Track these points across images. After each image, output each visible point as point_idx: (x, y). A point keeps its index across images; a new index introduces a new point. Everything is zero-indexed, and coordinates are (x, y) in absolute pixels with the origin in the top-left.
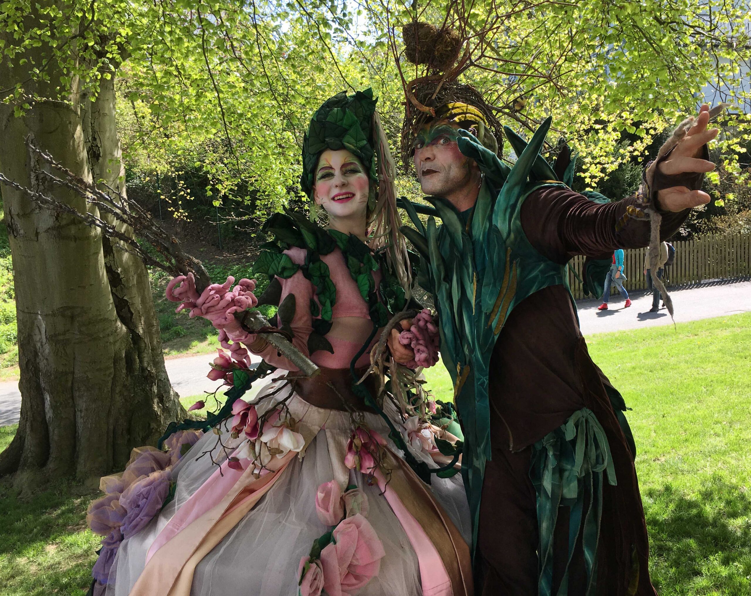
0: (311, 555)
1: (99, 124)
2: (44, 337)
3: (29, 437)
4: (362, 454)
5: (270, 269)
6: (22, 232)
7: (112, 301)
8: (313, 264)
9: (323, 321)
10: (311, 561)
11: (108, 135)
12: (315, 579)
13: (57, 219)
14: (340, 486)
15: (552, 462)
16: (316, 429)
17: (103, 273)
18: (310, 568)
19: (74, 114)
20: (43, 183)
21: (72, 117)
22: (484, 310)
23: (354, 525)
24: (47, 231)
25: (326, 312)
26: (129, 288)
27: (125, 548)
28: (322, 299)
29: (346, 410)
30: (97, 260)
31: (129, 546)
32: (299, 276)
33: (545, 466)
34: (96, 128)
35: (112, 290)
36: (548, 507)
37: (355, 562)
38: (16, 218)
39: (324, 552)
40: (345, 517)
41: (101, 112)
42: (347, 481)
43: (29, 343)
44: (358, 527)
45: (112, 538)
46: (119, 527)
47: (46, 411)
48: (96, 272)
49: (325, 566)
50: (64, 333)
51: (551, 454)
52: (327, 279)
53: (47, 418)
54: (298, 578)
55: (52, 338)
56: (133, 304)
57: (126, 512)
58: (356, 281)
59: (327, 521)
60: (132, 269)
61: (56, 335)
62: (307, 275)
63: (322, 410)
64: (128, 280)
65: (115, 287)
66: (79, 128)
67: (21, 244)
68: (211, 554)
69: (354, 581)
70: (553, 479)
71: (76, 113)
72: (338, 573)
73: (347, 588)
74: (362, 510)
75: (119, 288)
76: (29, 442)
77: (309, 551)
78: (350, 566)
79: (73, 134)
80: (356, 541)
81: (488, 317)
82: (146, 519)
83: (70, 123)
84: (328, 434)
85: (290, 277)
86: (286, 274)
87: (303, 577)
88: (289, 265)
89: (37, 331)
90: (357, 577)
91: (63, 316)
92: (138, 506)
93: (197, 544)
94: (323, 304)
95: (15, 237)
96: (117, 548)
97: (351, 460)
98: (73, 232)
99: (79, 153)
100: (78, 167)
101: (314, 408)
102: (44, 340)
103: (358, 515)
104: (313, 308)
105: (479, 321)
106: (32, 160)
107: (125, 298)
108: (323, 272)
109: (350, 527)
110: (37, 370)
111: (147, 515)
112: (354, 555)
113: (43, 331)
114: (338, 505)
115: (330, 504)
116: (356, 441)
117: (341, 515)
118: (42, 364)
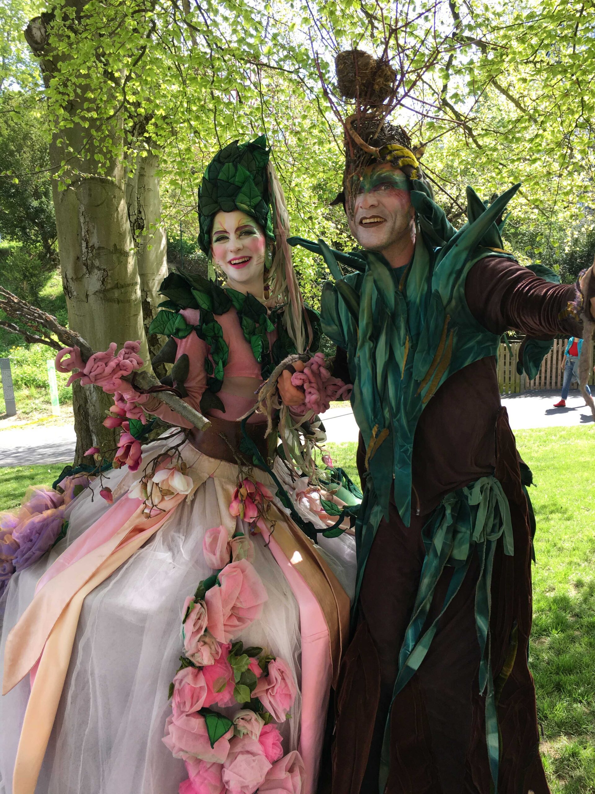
0: (197, 595)
1: (145, 198)
4: (247, 502)
5: (166, 330)
6: (75, 293)
7: (149, 358)
8: (206, 325)
9: (216, 380)
10: (196, 602)
11: (151, 209)
12: (199, 619)
13: (103, 283)
14: (228, 531)
15: (449, 520)
16: (205, 476)
17: (142, 333)
18: (194, 608)
19: (117, 189)
20: (92, 251)
21: (117, 191)
22: (415, 377)
23: (239, 570)
24: (95, 294)
25: (219, 371)
27: (16, 581)
28: (216, 358)
29: (235, 462)
30: (136, 320)
31: (20, 577)
32: (193, 337)
33: (440, 525)
34: (142, 202)
35: (149, 349)
36: (434, 564)
37: (239, 605)
38: (70, 280)
39: (208, 593)
40: (231, 561)
41: (146, 187)
42: (234, 527)
43: (80, 391)
44: (243, 571)
45: (4, 570)
46: (12, 560)
48: (135, 331)
49: (209, 606)
51: (448, 512)
52: (220, 339)
54: (183, 617)
57: (19, 546)
58: (249, 342)
59: (213, 564)
62: (202, 335)
63: (212, 460)
65: (153, 346)
66: (123, 202)
67: (75, 304)
68: (99, 588)
69: (236, 622)
70: (446, 538)
71: (120, 188)
72: (221, 614)
73: (230, 629)
74: (248, 557)
75: (156, 347)
77: (194, 591)
78: (233, 608)
79: (117, 207)
80: (241, 584)
81: (418, 385)
82: (38, 553)
83: (115, 197)
84: (217, 482)
85: (184, 337)
86: (181, 334)
87: (187, 615)
88: (183, 326)
90: (240, 619)
92: (31, 540)
93: (87, 578)
94: (217, 364)
95: (70, 298)
96: (8, 579)
97: (236, 507)
98: (116, 295)
99: (123, 225)
100: (121, 237)
101: (205, 457)
103: (244, 560)
104: (208, 366)
105: (408, 387)
106: (83, 230)
108: (216, 332)
109: (235, 571)
110: (86, 414)
111: (39, 549)
112: (238, 598)
114: (225, 550)
115: (218, 548)
116: (243, 491)
117: (228, 560)
118: (91, 410)
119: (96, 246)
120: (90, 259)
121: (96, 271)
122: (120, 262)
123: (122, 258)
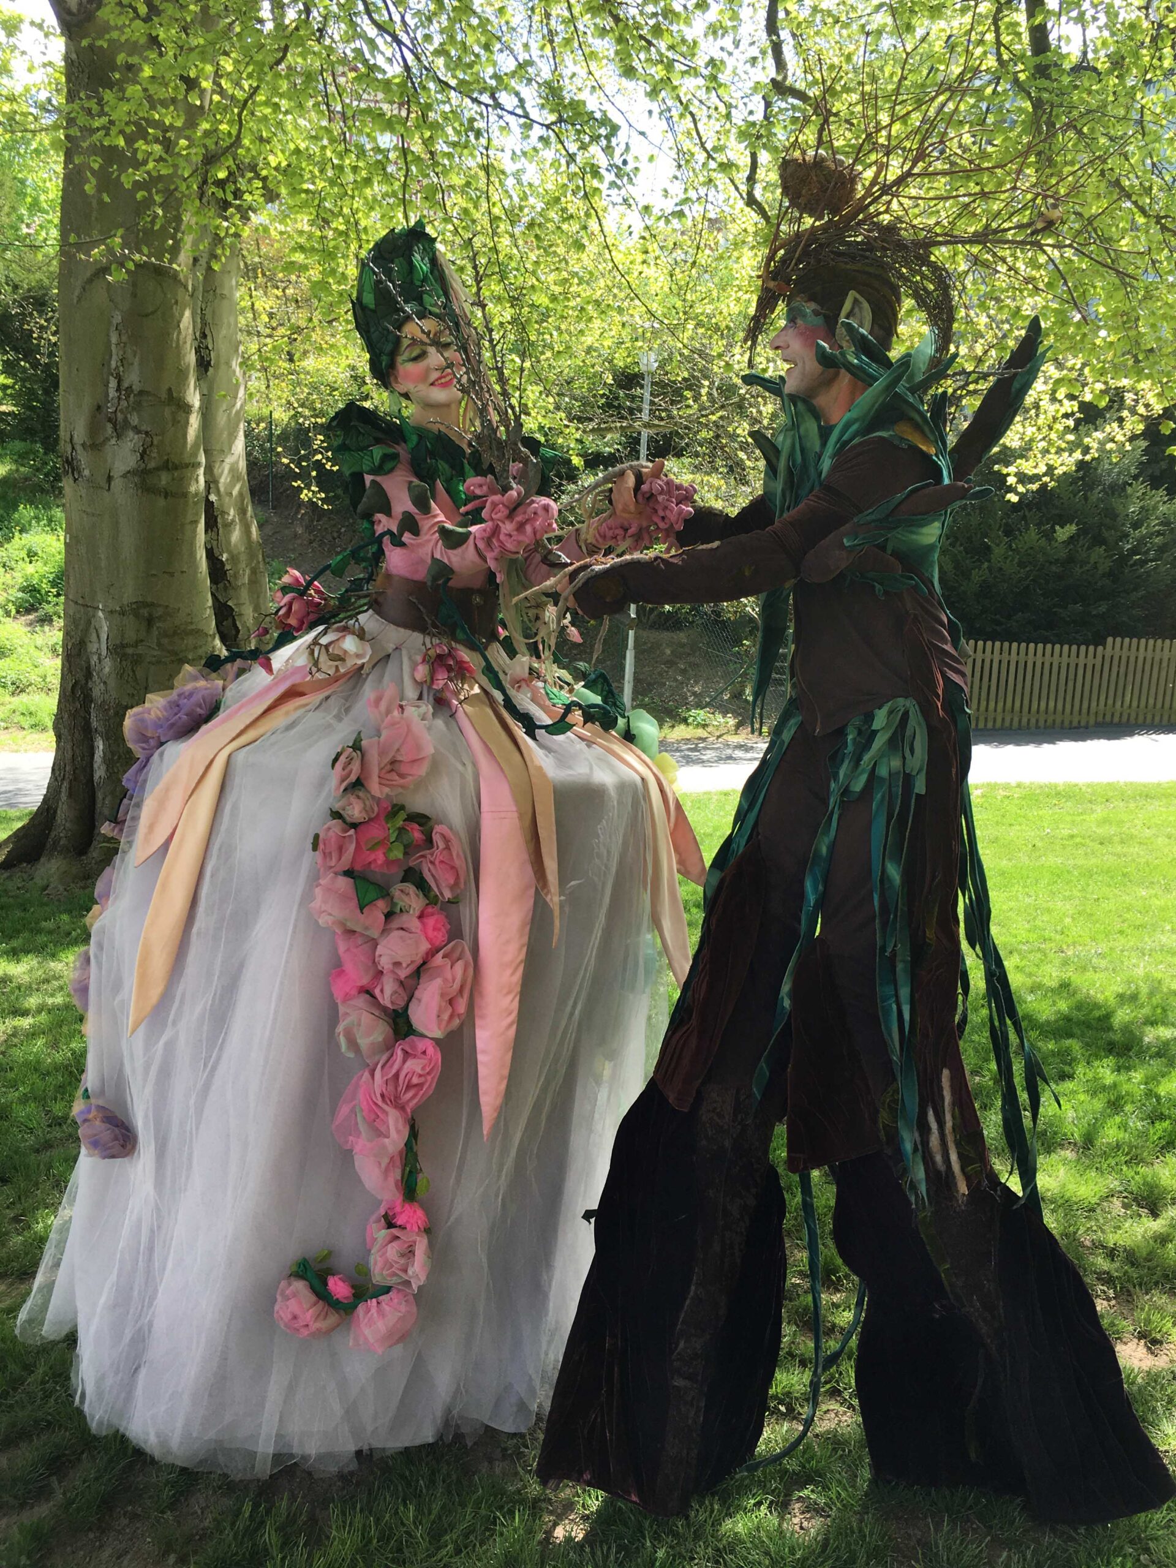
1: (213, 312)
2: (104, 646)
3: (65, 807)
4: (435, 666)
6: (86, 473)
7: (210, 603)
11: (224, 332)
12: (349, 763)
13: (142, 458)
16: (390, 646)
17: (201, 555)
18: (344, 751)
19: (182, 288)
20: (128, 397)
21: (181, 291)
24: (124, 476)
26: (236, 588)
30: (194, 531)
34: (209, 320)
35: (211, 586)
38: (78, 448)
39: (365, 743)
41: (219, 291)
43: (79, 655)
47: (96, 766)
48: (192, 554)
50: (136, 645)
51: (850, 737)
53: (96, 777)
55: (118, 650)
56: (241, 615)
59: (377, 721)
60: (243, 558)
61: (123, 646)
63: (401, 630)
64: (235, 576)
65: (217, 582)
66: (187, 313)
67: (83, 492)
68: (247, 747)
71: (186, 287)
72: (376, 763)
74: (423, 719)
75: (221, 585)
76: (64, 813)
79: (179, 322)
83: (176, 303)
84: (405, 653)
87: (336, 760)
89: (94, 635)
91: (137, 615)
95: (75, 480)
97: (421, 671)
98: (164, 482)
99: (185, 354)
100: (181, 375)
101: (393, 627)
102: (104, 652)
106: (114, 357)
107: (230, 603)
110: (87, 699)
113: (104, 637)
115: (382, 703)
116: (431, 652)
118: (97, 691)
119: (136, 388)
120: (121, 411)
121: (131, 434)
122: (175, 422)
123: (181, 415)
